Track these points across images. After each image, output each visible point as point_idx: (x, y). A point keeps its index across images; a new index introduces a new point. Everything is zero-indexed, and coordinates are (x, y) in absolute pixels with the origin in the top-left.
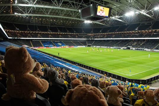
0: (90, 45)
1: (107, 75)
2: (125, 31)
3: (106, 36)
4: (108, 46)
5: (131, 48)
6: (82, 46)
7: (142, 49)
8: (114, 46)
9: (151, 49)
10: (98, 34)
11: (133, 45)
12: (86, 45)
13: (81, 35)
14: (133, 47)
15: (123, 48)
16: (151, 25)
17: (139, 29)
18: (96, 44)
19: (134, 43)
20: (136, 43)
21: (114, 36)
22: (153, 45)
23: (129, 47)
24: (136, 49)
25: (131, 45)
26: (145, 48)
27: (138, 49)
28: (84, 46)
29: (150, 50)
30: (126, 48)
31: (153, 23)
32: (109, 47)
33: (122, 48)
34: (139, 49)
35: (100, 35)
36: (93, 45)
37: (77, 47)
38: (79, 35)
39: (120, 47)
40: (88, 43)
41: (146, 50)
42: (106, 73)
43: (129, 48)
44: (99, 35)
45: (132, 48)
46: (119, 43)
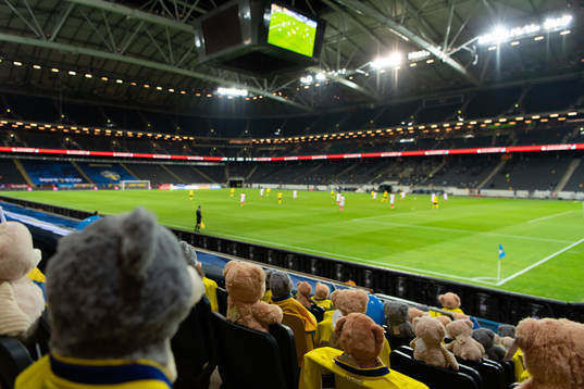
0: (241, 182)
2: (368, 129)
3: (300, 147)
4: (308, 183)
5: (395, 188)
6: (208, 187)
7: (435, 188)
8: (331, 183)
9: (470, 188)
10: (268, 140)
11: (400, 176)
12: (225, 182)
13: (205, 143)
14: (403, 182)
15: (366, 187)
16: (462, 104)
18: (264, 177)
19: (402, 170)
20: (411, 170)
21: (329, 146)
22: (474, 174)
23: (387, 183)
24: (414, 192)
25: (394, 175)
26: (448, 185)
27: (421, 192)
28: (216, 187)
29: (466, 192)
31: (465, 100)
32: (312, 187)
33: (361, 190)
34: (425, 189)
35: (277, 144)
36: (250, 181)
37: (188, 187)
38: (198, 141)
39: (353, 183)
40: (232, 174)
44: (272, 144)
45: (400, 187)
46: (350, 173)
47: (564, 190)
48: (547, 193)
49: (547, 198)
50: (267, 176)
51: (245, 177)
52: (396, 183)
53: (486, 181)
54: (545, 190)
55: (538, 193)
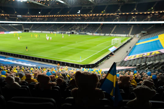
0: (28, 30)
1: (60, 64)
2: (68, 14)
3: (47, 19)
4: (50, 31)
6: (17, 32)
8: (57, 31)
9: (92, 33)
10: (36, 16)
11: (76, 29)
12: (23, 30)
13: (14, 16)
16: (92, 9)
17: (81, 13)
18: (36, 29)
19: (77, 27)
20: (79, 27)
21: (56, 19)
22: (93, 29)
23: (73, 31)
24: (79, 34)
25: (74, 29)
26: (88, 32)
28: (20, 32)
30: (69, 32)
31: (93, 7)
32: (52, 32)
34: (82, 33)
35: (39, 17)
36: (32, 30)
37: (10, 33)
38: (11, 16)
39: (63, 31)
40: (25, 28)
41: (88, 35)
42: (59, 62)
43: (73, 33)
44: (38, 17)
45: (76, 32)
46: (63, 28)
47: (112, 34)
48: (108, 34)
49: (108, 36)
50: (37, 28)
51: (29, 28)
52: (75, 31)
53: (96, 31)
54: (108, 33)
55: (107, 35)
